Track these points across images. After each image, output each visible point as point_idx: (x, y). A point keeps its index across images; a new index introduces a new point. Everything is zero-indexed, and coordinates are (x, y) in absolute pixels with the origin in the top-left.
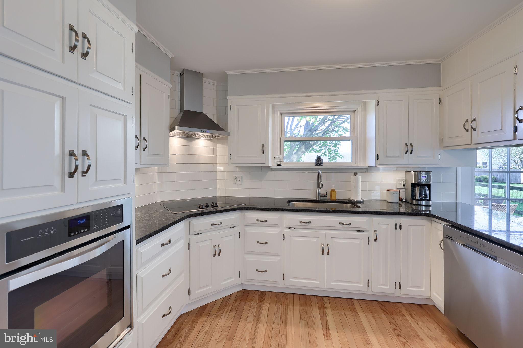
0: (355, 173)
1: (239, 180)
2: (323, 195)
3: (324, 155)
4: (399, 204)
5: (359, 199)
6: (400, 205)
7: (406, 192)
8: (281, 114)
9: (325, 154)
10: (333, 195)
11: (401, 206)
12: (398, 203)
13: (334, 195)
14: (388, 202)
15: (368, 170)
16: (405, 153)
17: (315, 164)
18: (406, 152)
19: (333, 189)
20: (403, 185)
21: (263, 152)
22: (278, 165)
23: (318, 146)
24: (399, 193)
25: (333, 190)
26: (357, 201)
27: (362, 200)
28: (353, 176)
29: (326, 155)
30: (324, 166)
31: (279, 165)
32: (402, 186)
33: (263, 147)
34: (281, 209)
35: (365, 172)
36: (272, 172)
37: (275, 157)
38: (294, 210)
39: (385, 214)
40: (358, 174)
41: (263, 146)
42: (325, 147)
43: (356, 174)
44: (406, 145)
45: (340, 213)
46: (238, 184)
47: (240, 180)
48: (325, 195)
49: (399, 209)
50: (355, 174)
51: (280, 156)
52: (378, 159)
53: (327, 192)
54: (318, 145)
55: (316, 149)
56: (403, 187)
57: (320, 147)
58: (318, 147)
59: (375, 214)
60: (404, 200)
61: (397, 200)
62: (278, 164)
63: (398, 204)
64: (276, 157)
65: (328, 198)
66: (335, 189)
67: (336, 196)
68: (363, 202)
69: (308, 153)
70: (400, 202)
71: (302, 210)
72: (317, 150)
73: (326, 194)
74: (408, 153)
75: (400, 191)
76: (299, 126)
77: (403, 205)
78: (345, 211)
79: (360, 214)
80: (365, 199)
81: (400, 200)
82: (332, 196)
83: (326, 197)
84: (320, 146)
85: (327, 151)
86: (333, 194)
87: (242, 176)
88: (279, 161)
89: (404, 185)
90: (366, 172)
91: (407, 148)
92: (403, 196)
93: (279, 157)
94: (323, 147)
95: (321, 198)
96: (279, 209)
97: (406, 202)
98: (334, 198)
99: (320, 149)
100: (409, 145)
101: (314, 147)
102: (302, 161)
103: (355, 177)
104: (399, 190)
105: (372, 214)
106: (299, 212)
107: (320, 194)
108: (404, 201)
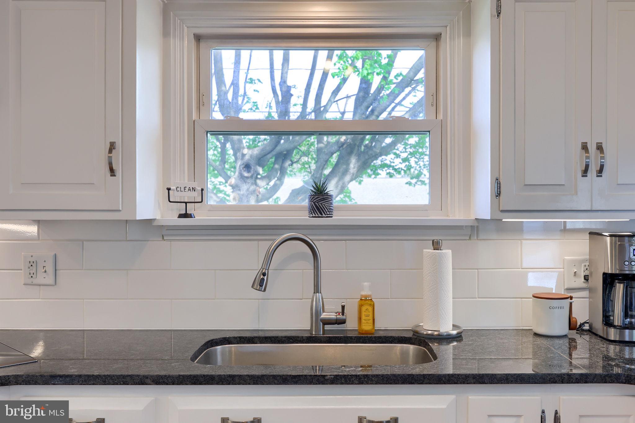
0: (433, 241)
1: (46, 268)
2: (333, 316)
3: (416, 183)
4: (570, 339)
5: (447, 328)
6: (572, 345)
7: (591, 300)
8: (198, 38)
9: (421, 179)
10: (363, 317)
11: (575, 347)
12: (565, 336)
13: (368, 316)
14: (536, 335)
15: (478, 231)
16: (583, 176)
17: (307, 213)
18: (585, 172)
19: (366, 297)
20: (585, 276)
21: (112, 171)
22: (181, 216)
23: (398, 156)
24: (571, 304)
25: (366, 300)
26: (439, 335)
27: (454, 332)
28: (429, 251)
29: (423, 183)
30: (337, 218)
31: (186, 215)
32: (580, 282)
33: (110, 151)
34: (152, 376)
35: (470, 237)
36: (164, 240)
37: (169, 189)
38: (202, 379)
39: (508, 383)
40: (444, 244)
41: (112, 147)
42: (419, 159)
43: (438, 243)
44: (585, 147)
45: (362, 383)
46: (40, 285)
47: (50, 268)
48: (340, 317)
49: (570, 355)
50: (436, 245)
51: (192, 185)
52: (498, 194)
53: (343, 307)
54: (398, 152)
55: (392, 164)
56: (584, 285)
57: (405, 160)
58: (399, 160)
59: (474, 383)
60: (587, 327)
61: (562, 328)
62: (184, 212)
63: (566, 341)
64: (172, 188)
65: (351, 325)
66: (373, 297)
67: (374, 320)
68: (458, 338)
69: (370, 176)
70: (573, 334)
71: (230, 376)
72: (395, 170)
73: (343, 313)
74: (589, 174)
75: (571, 298)
76: (341, 94)
77: (582, 341)
78: (377, 376)
79: (426, 384)
80: (465, 326)
81: (572, 326)
82: (363, 321)
83: (343, 322)
84: (404, 155)
85: (425, 169)
86: (363, 314)
87: (58, 256)
88: (186, 203)
89: (586, 278)
90: (472, 238)
91: (588, 158)
92: (581, 316)
93: (187, 189)
94: (413, 161)
95: (327, 327)
96: (146, 377)
97: (591, 331)
98: (367, 327)
99: (404, 165)
100: (592, 148)
101: (388, 159)
102: (351, 200)
103: (433, 253)
104: (569, 295)
105: (464, 383)
106: (218, 384)
107: (324, 311)
108: (586, 331)
